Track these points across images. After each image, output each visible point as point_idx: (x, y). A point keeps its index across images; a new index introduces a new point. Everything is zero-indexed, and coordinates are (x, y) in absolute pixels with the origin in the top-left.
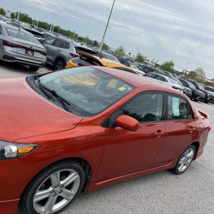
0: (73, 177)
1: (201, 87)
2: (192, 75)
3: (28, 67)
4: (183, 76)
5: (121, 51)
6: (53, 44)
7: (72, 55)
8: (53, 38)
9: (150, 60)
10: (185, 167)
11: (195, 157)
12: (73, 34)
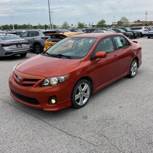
0: (86, 86)
1: (128, 29)
2: (120, 23)
3: (19, 55)
4: (114, 27)
5: (65, 25)
6: (28, 36)
7: (43, 38)
8: (25, 32)
9: (88, 25)
10: (135, 73)
11: (138, 66)
12: (29, 26)
